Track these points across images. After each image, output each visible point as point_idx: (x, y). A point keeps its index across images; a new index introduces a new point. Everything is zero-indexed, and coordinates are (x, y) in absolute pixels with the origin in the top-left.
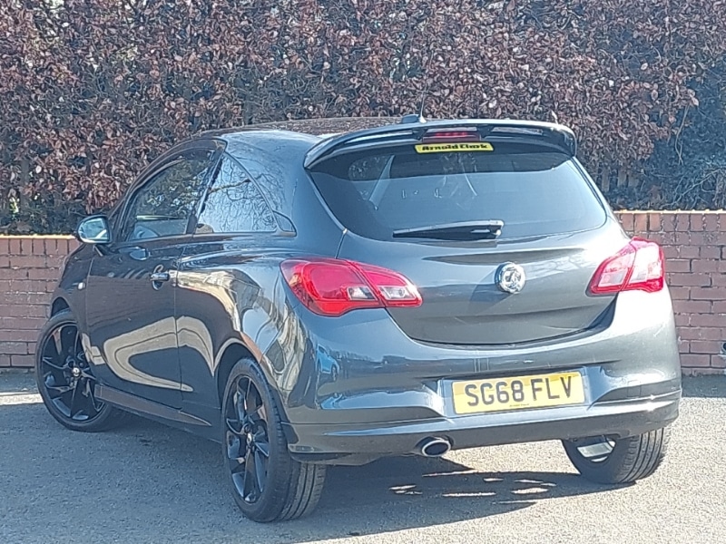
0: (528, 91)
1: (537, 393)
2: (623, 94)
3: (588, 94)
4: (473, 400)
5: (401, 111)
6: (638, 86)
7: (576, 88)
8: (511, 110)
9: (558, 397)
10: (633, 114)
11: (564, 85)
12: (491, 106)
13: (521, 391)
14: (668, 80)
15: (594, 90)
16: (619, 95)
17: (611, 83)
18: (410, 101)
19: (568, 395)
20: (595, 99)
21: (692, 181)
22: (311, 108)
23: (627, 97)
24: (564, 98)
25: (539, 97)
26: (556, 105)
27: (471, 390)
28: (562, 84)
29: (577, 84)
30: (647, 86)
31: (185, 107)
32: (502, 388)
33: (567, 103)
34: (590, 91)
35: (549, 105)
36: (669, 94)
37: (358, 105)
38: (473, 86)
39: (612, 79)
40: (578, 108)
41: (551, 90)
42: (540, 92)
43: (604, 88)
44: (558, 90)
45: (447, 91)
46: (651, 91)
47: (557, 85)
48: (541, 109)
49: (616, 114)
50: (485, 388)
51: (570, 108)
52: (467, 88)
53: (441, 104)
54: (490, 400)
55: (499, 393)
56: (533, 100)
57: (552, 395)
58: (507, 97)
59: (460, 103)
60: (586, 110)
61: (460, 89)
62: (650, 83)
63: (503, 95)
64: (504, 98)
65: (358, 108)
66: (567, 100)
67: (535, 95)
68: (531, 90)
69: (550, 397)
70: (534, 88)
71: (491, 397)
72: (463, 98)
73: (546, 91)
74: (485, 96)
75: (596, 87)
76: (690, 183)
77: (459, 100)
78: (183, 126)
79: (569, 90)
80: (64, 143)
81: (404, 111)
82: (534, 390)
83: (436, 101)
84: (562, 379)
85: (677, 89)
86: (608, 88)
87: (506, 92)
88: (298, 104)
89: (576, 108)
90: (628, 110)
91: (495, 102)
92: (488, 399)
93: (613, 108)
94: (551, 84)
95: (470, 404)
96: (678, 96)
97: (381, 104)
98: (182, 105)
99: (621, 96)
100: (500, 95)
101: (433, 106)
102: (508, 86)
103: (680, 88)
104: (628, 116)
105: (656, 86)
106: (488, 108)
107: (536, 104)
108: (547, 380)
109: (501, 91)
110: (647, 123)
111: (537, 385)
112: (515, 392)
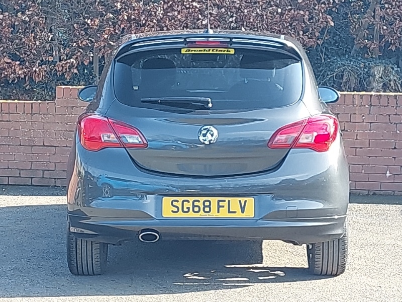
0: (227, 14)
1: (220, 209)
2: (287, 17)
3: (265, 17)
4: (176, 209)
5: (147, 24)
6: (296, 12)
7: (257, 13)
8: (217, 26)
9: (234, 212)
10: (293, 30)
11: (250, 11)
12: (204, 23)
13: (209, 206)
14: (315, 9)
15: (269, 14)
16: (284, 18)
17: (279, 10)
18: (153, 18)
19: (243, 212)
20: (269, 20)
21: (329, 73)
22: (89, 21)
23: (289, 20)
24: (250, 19)
25: (234, 18)
26: (245, 23)
27: (175, 203)
28: (249, 10)
29: (258, 10)
30: (302, 12)
31: (8, 18)
32: (196, 203)
33: (252, 22)
34: (266, 15)
35: (241, 23)
36: (316, 18)
37: (120, 20)
38: (193, 10)
39: (280, 8)
40: (259, 25)
41: (242, 14)
42: (235, 15)
43: (275, 14)
44: (246, 13)
46: (304, 16)
47: (246, 11)
48: (235, 25)
49: (282, 30)
50: (185, 203)
51: (254, 25)
52: (189, 11)
53: (173, 21)
54: (187, 210)
55: (194, 206)
56: (231, 20)
57: (231, 210)
58: (214, 17)
59: (185, 20)
60: (264, 27)
61: (184, 12)
62: (303, 11)
63: (211, 16)
64: (212, 18)
65: (119, 22)
66: (251, 20)
67: (232, 17)
68: (229, 13)
69: (229, 212)
70: (231, 12)
71: (188, 208)
73: (239, 14)
74: (200, 16)
75: (270, 13)
76: (328, 75)
77: (184, 19)
78: (7, 30)
79: (253, 14)
81: (149, 24)
82: (219, 207)
83: (169, 19)
84: (240, 201)
85: (321, 15)
86: (277, 13)
87: (213, 14)
88: (81, 18)
89: (257, 25)
90: (290, 28)
91: (206, 21)
92: (185, 210)
93: (281, 26)
94: (242, 10)
95: (173, 212)
96: (321, 20)
97: (135, 19)
98: (7, 17)
99: (286, 19)
100: (209, 16)
101: (167, 22)
102: (215, 10)
103: (322, 15)
104: (290, 31)
105: (307, 13)
106: (202, 25)
107: (232, 22)
108: (229, 201)
109: (210, 14)
110: (302, 36)
111: (221, 204)
112: (205, 207)
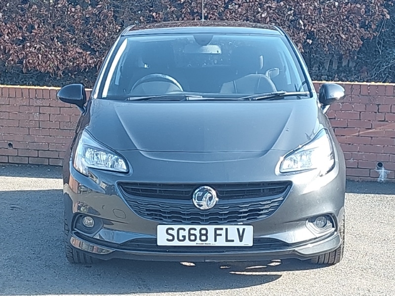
45: (237, 6)
72: (247, 10)
80: (10, 30)
